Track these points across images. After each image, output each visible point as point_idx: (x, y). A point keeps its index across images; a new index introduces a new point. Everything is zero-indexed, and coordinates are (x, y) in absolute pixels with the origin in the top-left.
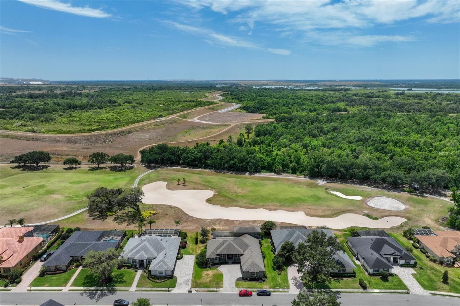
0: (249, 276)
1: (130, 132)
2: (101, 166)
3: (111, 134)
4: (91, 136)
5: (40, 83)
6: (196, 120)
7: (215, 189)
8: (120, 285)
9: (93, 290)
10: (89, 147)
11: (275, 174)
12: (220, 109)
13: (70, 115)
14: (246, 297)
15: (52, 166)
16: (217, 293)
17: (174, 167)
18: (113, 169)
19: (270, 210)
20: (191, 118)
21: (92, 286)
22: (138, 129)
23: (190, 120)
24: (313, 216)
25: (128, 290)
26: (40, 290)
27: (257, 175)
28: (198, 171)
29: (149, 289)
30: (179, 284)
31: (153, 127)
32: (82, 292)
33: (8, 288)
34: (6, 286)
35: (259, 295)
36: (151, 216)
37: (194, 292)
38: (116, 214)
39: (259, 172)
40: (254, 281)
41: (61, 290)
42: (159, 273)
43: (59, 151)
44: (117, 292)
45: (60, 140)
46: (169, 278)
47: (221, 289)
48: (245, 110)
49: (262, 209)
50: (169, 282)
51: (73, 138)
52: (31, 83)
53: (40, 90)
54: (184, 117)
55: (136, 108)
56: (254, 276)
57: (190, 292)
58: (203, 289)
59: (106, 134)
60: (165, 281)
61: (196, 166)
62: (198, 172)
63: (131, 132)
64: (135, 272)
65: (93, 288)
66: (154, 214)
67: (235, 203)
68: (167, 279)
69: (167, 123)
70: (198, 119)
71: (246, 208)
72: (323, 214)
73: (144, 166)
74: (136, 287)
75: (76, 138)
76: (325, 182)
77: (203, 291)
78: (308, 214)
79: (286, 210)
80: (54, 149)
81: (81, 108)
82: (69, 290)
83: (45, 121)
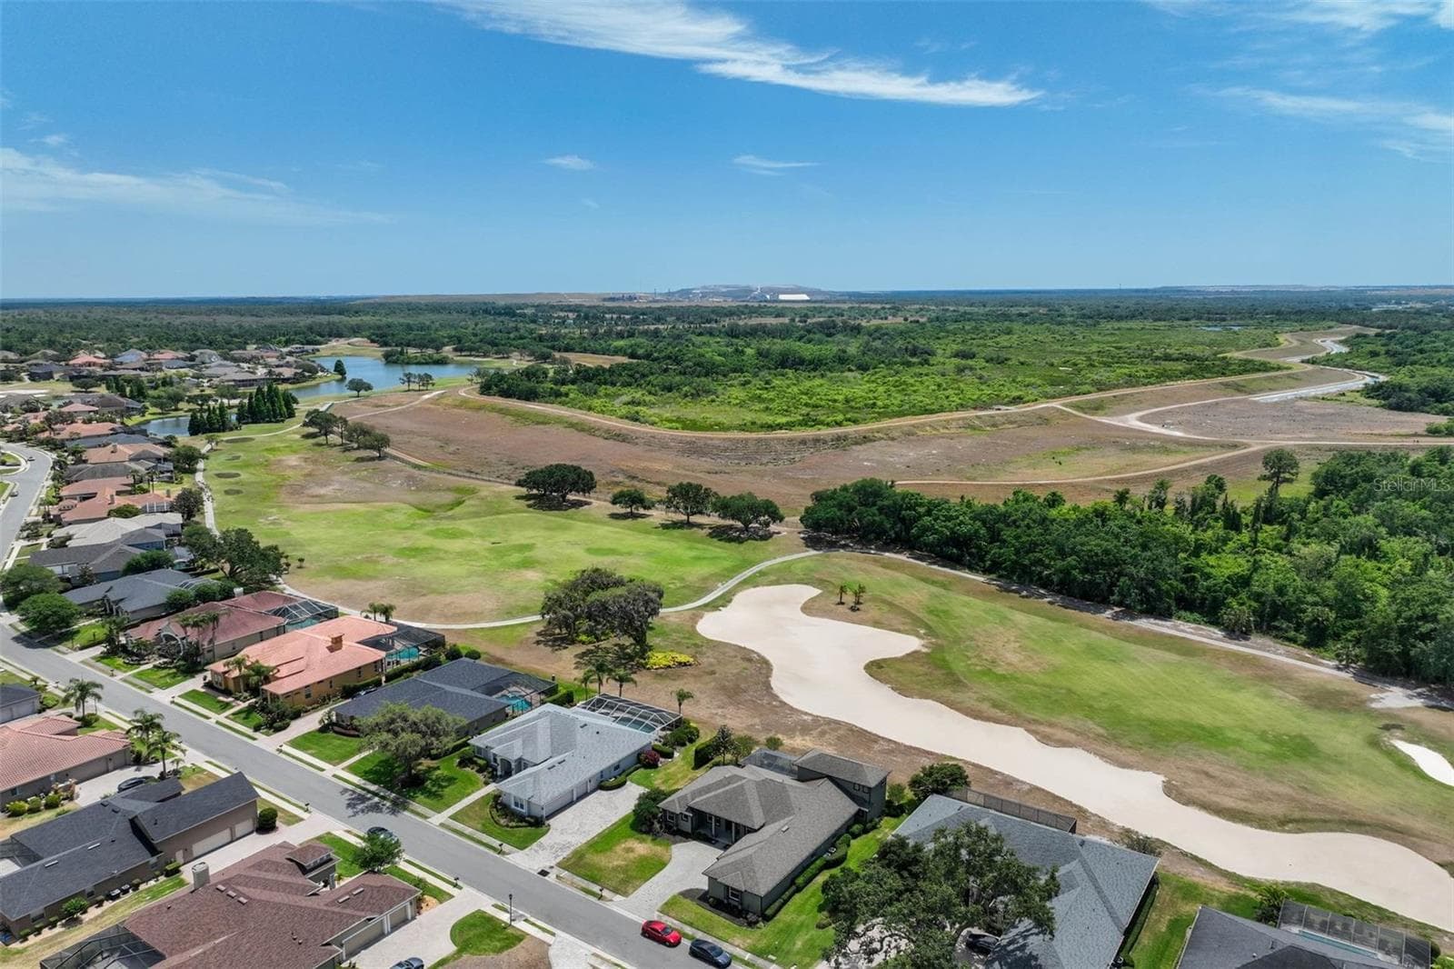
0: (720, 894)
1: (866, 439)
2: (694, 519)
3: (803, 442)
4: (747, 440)
5: (805, 297)
6: (1132, 421)
7: (937, 636)
8: (427, 800)
9: (369, 791)
10: (723, 468)
11: (1219, 633)
12: (1270, 390)
13: (767, 383)
14: (655, 944)
15: (595, 503)
16: (600, 903)
17: (887, 554)
18: (719, 533)
19: (1046, 739)
20: (1115, 414)
21: (374, 782)
22: (895, 434)
23: (1105, 420)
24: (1189, 802)
25: (426, 818)
26: (294, 757)
27: (1145, 624)
28: (945, 575)
29: (468, 831)
30: (541, 846)
31: (952, 431)
32: (350, 787)
33: (257, 735)
34: (257, 729)
35: (693, 953)
36: (669, 667)
37: (551, 878)
38: (596, 644)
39: (1165, 615)
40: (724, 914)
41: (323, 770)
42: (516, 804)
43: (650, 470)
44: (406, 813)
45: (672, 444)
46: (531, 825)
47: (618, 898)
48: (1377, 397)
49: (1020, 731)
50: (525, 831)
51: (701, 443)
52: (782, 297)
53: (778, 316)
54: (1097, 408)
55: (967, 372)
56: (734, 901)
57: (544, 873)
58: (577, 880)
59: (790, 440)
60: (517, 827)
61: (955, 562)
62: (941, 578)
63: (871, 441)
64: (481, 783)
65: (373, 788)
66: (680, 663)
67: (947, 692)
68: (524, 824)
69: (1011, 423)
70: (1141, 419)
71: (967, 714)
72: (1241, 805)
73: (803, 538)
74: (450, 817)
75: (709, 442)
76: (1418, 702)
77: (572, 884)
78: (1170, 790)
79: (1102, 756)
80: (643, 464)
81: (812, 366)
82: (334, 776)
83: (692, 395)
